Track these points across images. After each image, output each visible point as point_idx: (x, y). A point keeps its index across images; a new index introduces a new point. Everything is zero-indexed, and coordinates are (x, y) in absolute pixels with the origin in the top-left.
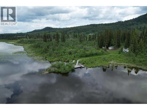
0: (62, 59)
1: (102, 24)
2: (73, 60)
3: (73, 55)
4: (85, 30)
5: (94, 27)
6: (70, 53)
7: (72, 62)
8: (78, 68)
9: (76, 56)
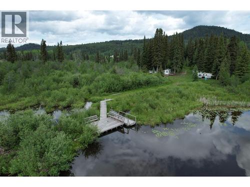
0: (48, 100)
1: (130, 41)
2: (86, 100)
3: (84, 87)
4: (103, 50)
5: (118, 45)
6: (76, 83)
7: (83, 107)
8: (110, 131)
9: (93, 91)
